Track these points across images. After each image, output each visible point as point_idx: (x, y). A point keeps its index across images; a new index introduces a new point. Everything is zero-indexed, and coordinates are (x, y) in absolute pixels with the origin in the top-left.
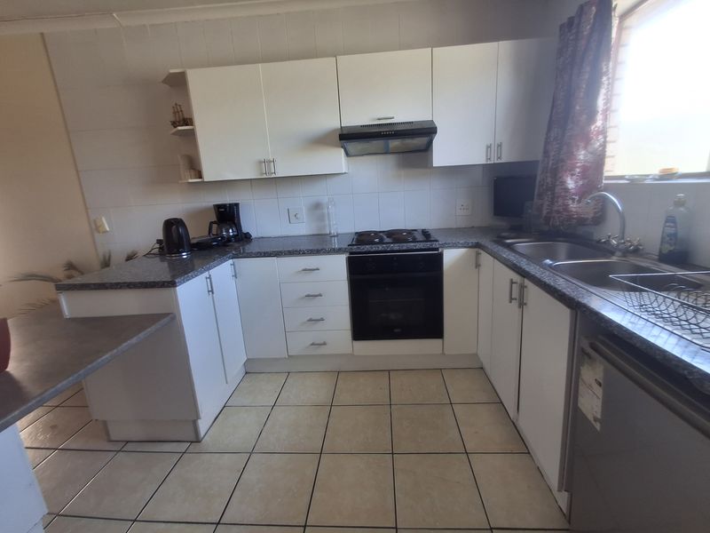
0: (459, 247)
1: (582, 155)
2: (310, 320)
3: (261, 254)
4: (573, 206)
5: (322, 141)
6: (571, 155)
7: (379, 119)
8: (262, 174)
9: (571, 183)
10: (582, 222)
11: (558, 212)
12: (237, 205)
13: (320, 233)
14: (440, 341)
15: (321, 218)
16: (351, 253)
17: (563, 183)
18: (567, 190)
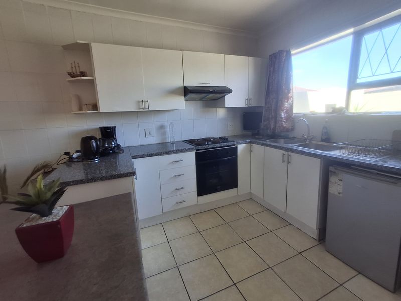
0: (243, 144)
1: (286, 105)
2: (176, 189)
3: (150, 154)
4: (284, 124)
5: (174, 92)
6: (282, 105)
7: (203, 84)
8: (140, 109)
9: (283, 115)
10: (288, 130)
11: (279, 127)
12: (115, 127)
13: (163, 142)
14: (236, 188)
15: (164, 134)
16: (197, 150)
17: (280, 115)
18: (282, 118)
